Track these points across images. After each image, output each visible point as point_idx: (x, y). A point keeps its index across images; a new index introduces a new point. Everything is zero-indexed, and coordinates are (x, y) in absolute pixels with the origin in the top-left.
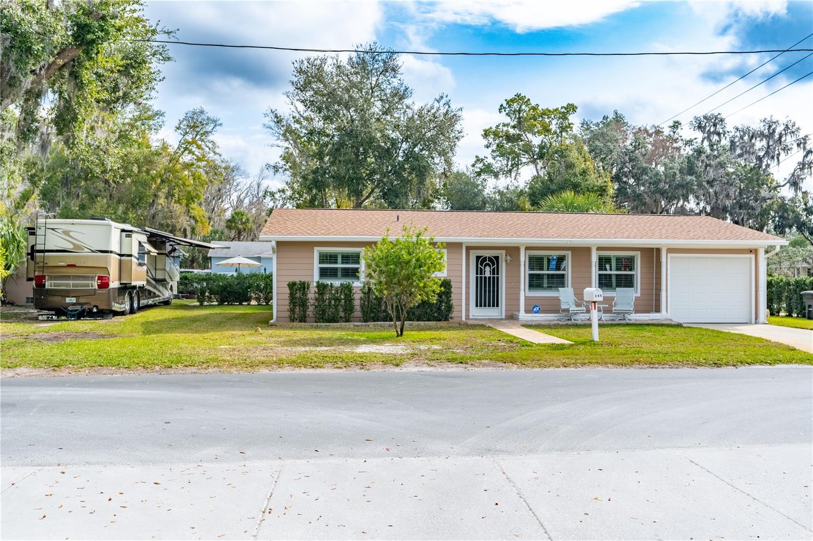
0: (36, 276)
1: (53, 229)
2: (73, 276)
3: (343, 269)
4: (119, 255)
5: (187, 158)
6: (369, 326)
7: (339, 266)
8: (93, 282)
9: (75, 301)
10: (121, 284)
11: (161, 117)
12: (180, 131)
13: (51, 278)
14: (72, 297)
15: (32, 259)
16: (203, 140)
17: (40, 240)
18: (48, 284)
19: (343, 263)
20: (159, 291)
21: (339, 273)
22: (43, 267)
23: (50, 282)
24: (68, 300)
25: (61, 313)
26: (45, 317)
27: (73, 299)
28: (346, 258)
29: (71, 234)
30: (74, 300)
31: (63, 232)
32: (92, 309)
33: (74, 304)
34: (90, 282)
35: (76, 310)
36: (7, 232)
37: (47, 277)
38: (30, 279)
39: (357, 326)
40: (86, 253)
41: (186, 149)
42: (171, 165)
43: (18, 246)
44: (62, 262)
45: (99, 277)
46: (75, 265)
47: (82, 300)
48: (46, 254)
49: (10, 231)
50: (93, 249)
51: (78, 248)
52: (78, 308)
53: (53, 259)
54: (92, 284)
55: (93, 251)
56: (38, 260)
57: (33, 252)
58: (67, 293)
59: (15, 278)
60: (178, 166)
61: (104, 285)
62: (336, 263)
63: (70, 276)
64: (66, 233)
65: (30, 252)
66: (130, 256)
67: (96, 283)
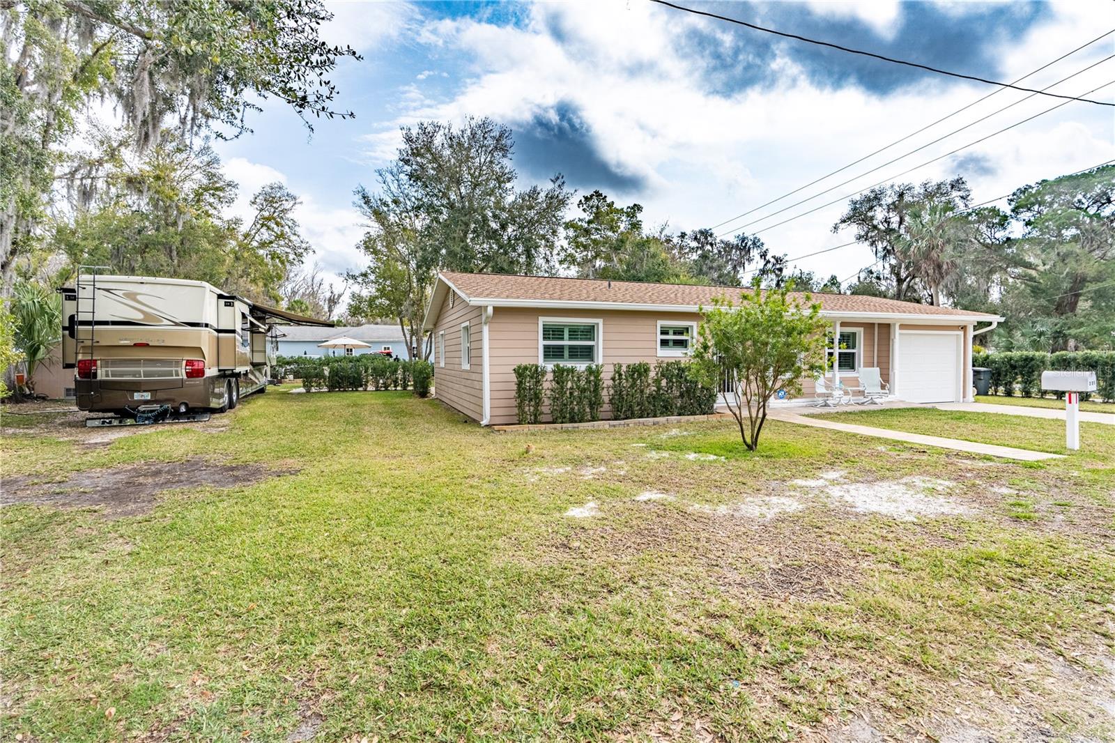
0: (80, 361)
1: (108, 290)
2: (145, 360)
3: (571, 347)
4: (215, 330)
5: (265, 235)
6: (628, 425)
7: (566, 342)
8: (179, 369)
9: (149, 398)
10: (220, 371)
11: (233, 189)
12: (255, 206)
13: (106, 363)
14: (145, 391)
15: (72, 335)
16: (282, 218)
17: (85, 305)
18: (101, 374)
19: (570, 339)
20: (255, 377)
21: (566, 353)
22: (92, 347)
23: (104, 370)
24: (137, 396)
25: (126, 415)
26: (97, 423)
27: (145, 394)
28: (575, 332)
29: (139, 297)
30: (148, 396)
31: (124, 294)
32: (179, 408)
33: (146, 402)
34: (174, 369)
35: (152, 411)
36: (31, 302)
37: (99, 362)
38: (69, 366)
39: (614, 426)
40: (166, 326)
41: (263, 225)
42: (246, 241)
43: (50, 322)
44: (126, 340)
45: (187, 361)
46: (148, 345)
47: (160, 395)
48: (96, 327)
49: (36, 301)
50: (177, 321)
51: (150, 319)
52: (156, 407)
53: (108, 336)
54: (177, 371)
55: (177, 324)
56: (81, 336)
57: (72, 324)
58: (136, 386)
59: (47, 365)
60: (255, 244)
61: (196, 373)
62: (562, 339)
63: (140, 360)
64: (132, 296)
65: (67, 324)
66: (233, 331)
67: (184, 371)
